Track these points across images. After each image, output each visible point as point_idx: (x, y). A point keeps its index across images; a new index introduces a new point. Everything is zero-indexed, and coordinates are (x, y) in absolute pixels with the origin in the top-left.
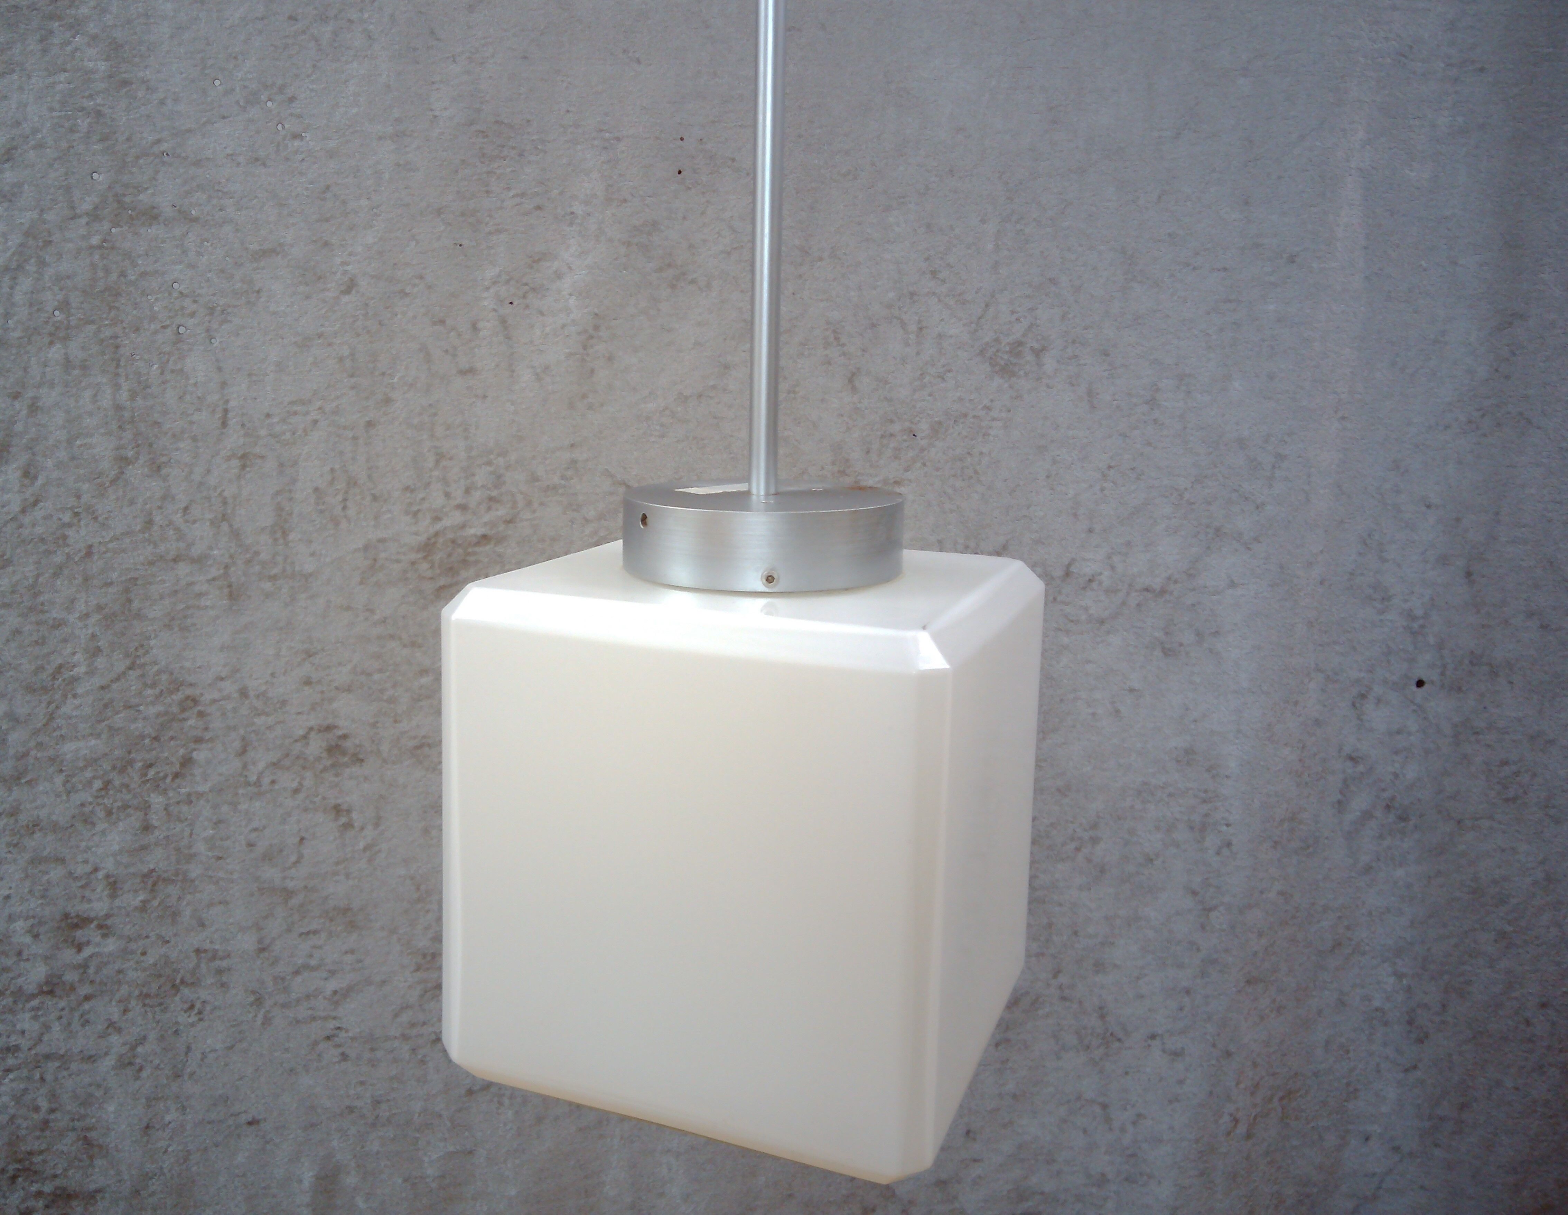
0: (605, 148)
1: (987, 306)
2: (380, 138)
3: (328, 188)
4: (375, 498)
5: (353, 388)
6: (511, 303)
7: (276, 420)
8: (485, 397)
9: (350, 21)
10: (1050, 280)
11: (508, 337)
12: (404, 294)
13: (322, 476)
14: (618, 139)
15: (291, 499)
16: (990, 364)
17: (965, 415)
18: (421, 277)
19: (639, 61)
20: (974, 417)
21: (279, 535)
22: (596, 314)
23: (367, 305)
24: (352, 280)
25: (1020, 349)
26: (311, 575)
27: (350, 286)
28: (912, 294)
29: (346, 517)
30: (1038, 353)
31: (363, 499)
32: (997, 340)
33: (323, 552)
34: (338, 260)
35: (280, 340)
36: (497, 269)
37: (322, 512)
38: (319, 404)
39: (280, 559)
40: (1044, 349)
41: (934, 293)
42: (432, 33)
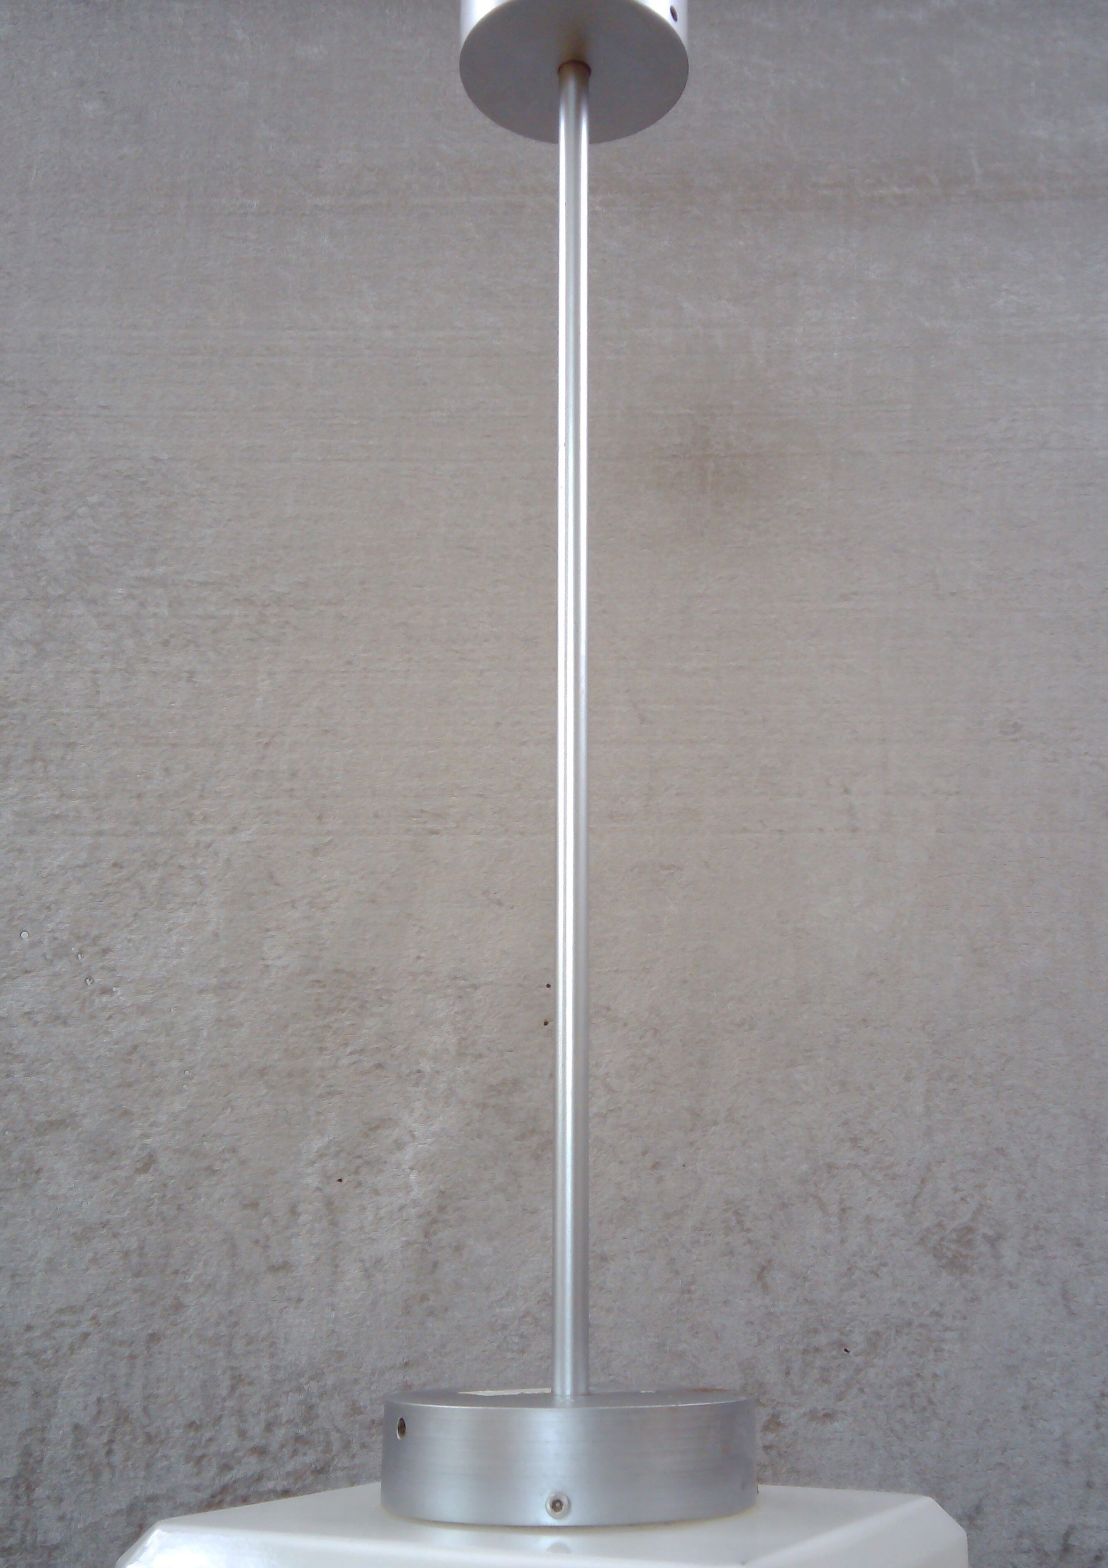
0: (460, 997)
1: (923, 1181)
2: (201, 991)
3: (135, 1047)
4: (150, 1438)
5: (136, 1291)
6: (340, 1180)
7: (37, 1333)
8: (300, 1300)
9: (181, 867)
10: (997, 1149)
11: (334, 1223)
12: (211, 1171)
13: (85, 1408)
14: (475, 987)
15: (42, 1440)
16: (935, 1256)
17: (910, 1324)
18: (234, 1150)
19: (500, 903)
20: (921, 1326)
21: (22, 1490)
22: (443, 1192)
23: (165, 1185)
24: (150, 1156)
25: (970, 1236)
26: (56, 1547)
27: (148, 1163)
28: (830, 1167)
29: (110, 1465)
30: (993, 1241)
31: (134, 1439)
32: (940, 1225)
33: (76, 1514)
34: (137, 1132)
35: (56, 1231)
36: (326, 1139)
37: (79, 1458)
38: (91, 1313)
39: (19, 1524)
40: (1000, 1237)
41: (856, 1166)
42: (271, 877)
